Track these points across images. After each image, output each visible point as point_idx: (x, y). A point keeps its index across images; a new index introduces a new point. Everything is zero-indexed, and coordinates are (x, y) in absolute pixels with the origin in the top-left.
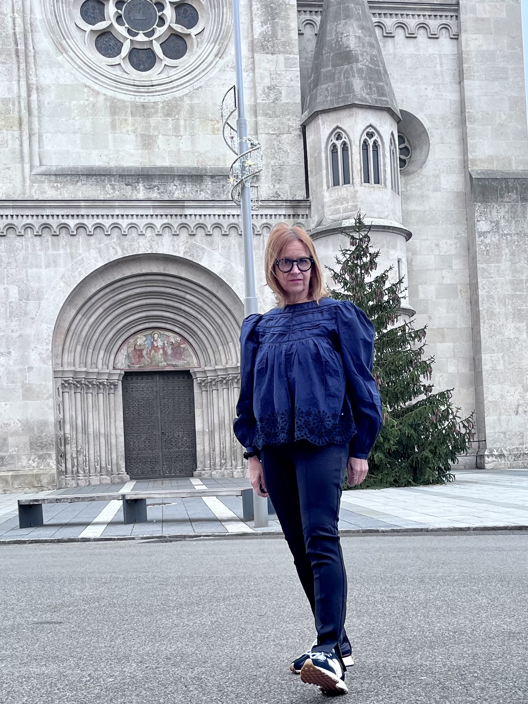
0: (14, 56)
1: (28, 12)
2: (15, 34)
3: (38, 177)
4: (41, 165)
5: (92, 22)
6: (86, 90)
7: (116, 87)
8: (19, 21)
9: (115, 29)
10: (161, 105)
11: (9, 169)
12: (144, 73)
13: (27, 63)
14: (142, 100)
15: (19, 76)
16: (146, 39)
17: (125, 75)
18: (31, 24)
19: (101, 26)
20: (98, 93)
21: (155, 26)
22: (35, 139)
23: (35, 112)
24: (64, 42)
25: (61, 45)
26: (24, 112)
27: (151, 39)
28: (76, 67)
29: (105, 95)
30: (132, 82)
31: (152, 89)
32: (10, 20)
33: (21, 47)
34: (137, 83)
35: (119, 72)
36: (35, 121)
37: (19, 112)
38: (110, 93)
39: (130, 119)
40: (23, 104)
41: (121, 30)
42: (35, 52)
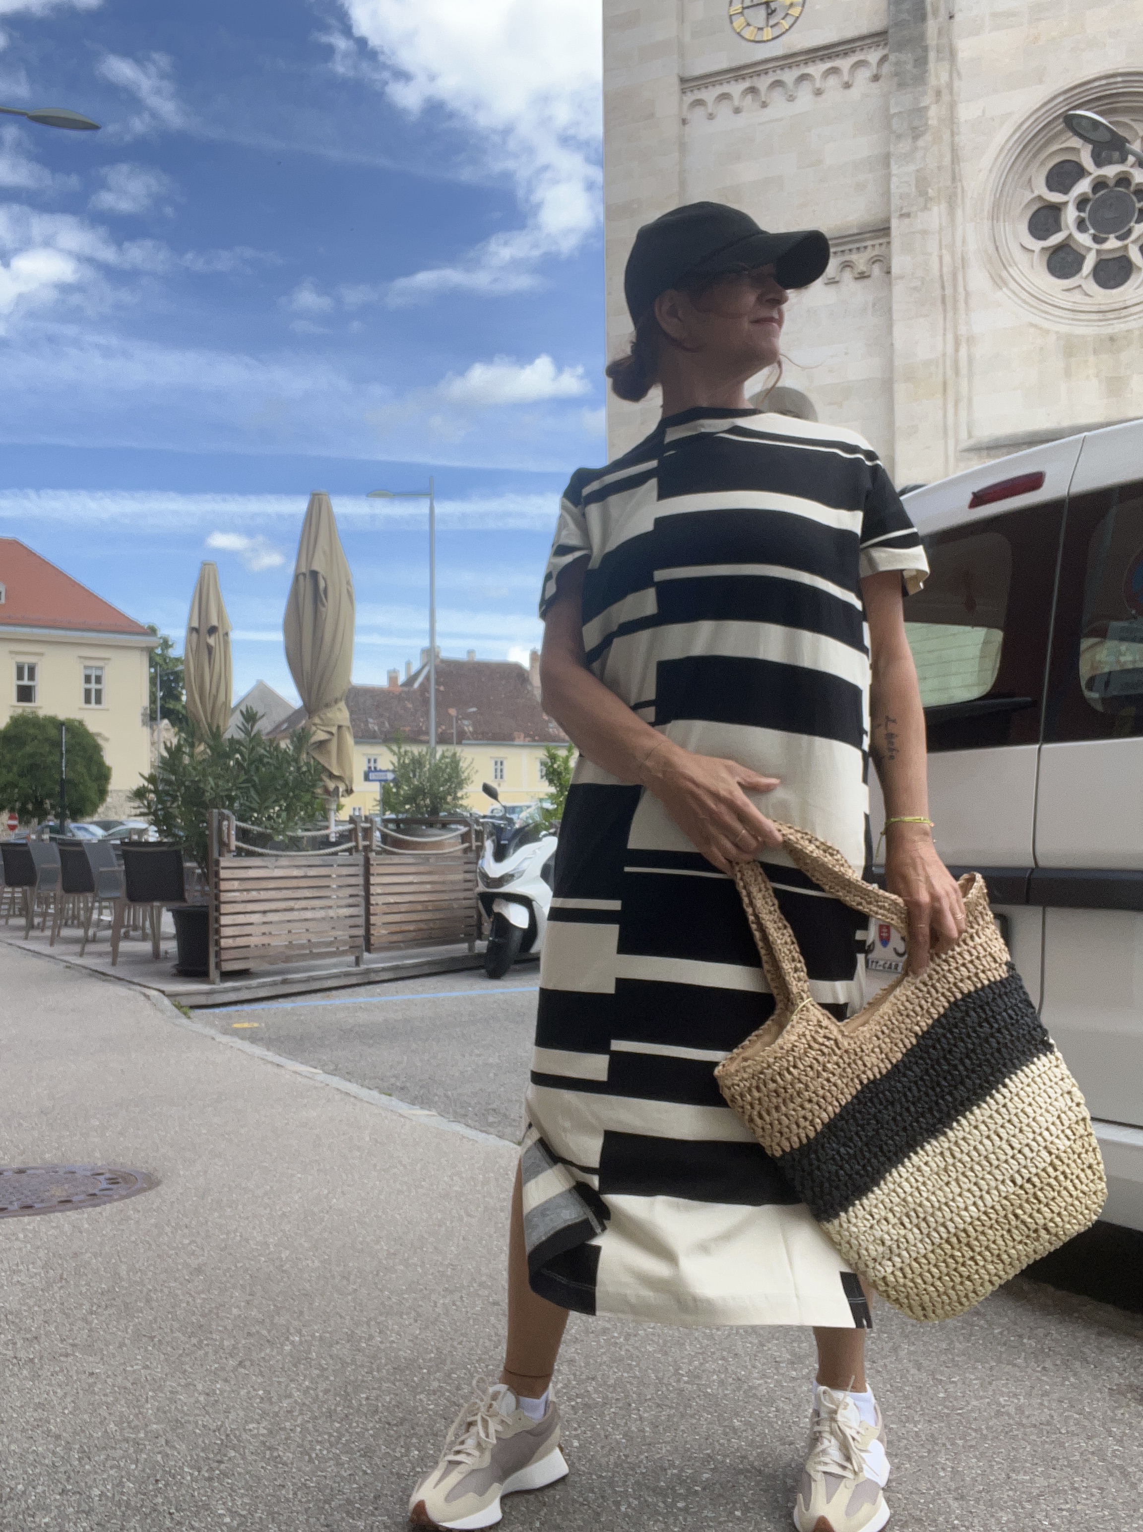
0: (939, 303)
1: (959, 243)
2: (941, 276)
3: (966, 454)
4: (970, 436)
5: (1044, 238)
6: (1032, 330)
7: (1073, 319)
8: (947, 259)
9: (1075, 241)
10: (1137, 333)
11: (928, 448)
12: (1114, 291)
13: (955, 309)
14: (1109, 330)
15: (945, 329)
16: (1118, 244)
17: (1088, 300)
18: (963, 259)
19: (1056, 239)
20: (1048, 332)
21: (1132, 224)
22: (963, 405)
23: (964, 371)
24: (1004, 274)
25: (1001, 277)
26: (950, 373)
27: (1126, 242)
28: (1019, 302)
29: (1057, 333)
30: (1095, 308)
31: (1124, 313)
32: (935, 259)
33: (949, 291)
34: (1103, 308)
35: (1077, 296)
36: (964, 383)
37: (945, 373)
38: (1064, 329)
39: (1092, 359)
40: (949, 363)
41: (1084, 239)
42: (967, 294)
